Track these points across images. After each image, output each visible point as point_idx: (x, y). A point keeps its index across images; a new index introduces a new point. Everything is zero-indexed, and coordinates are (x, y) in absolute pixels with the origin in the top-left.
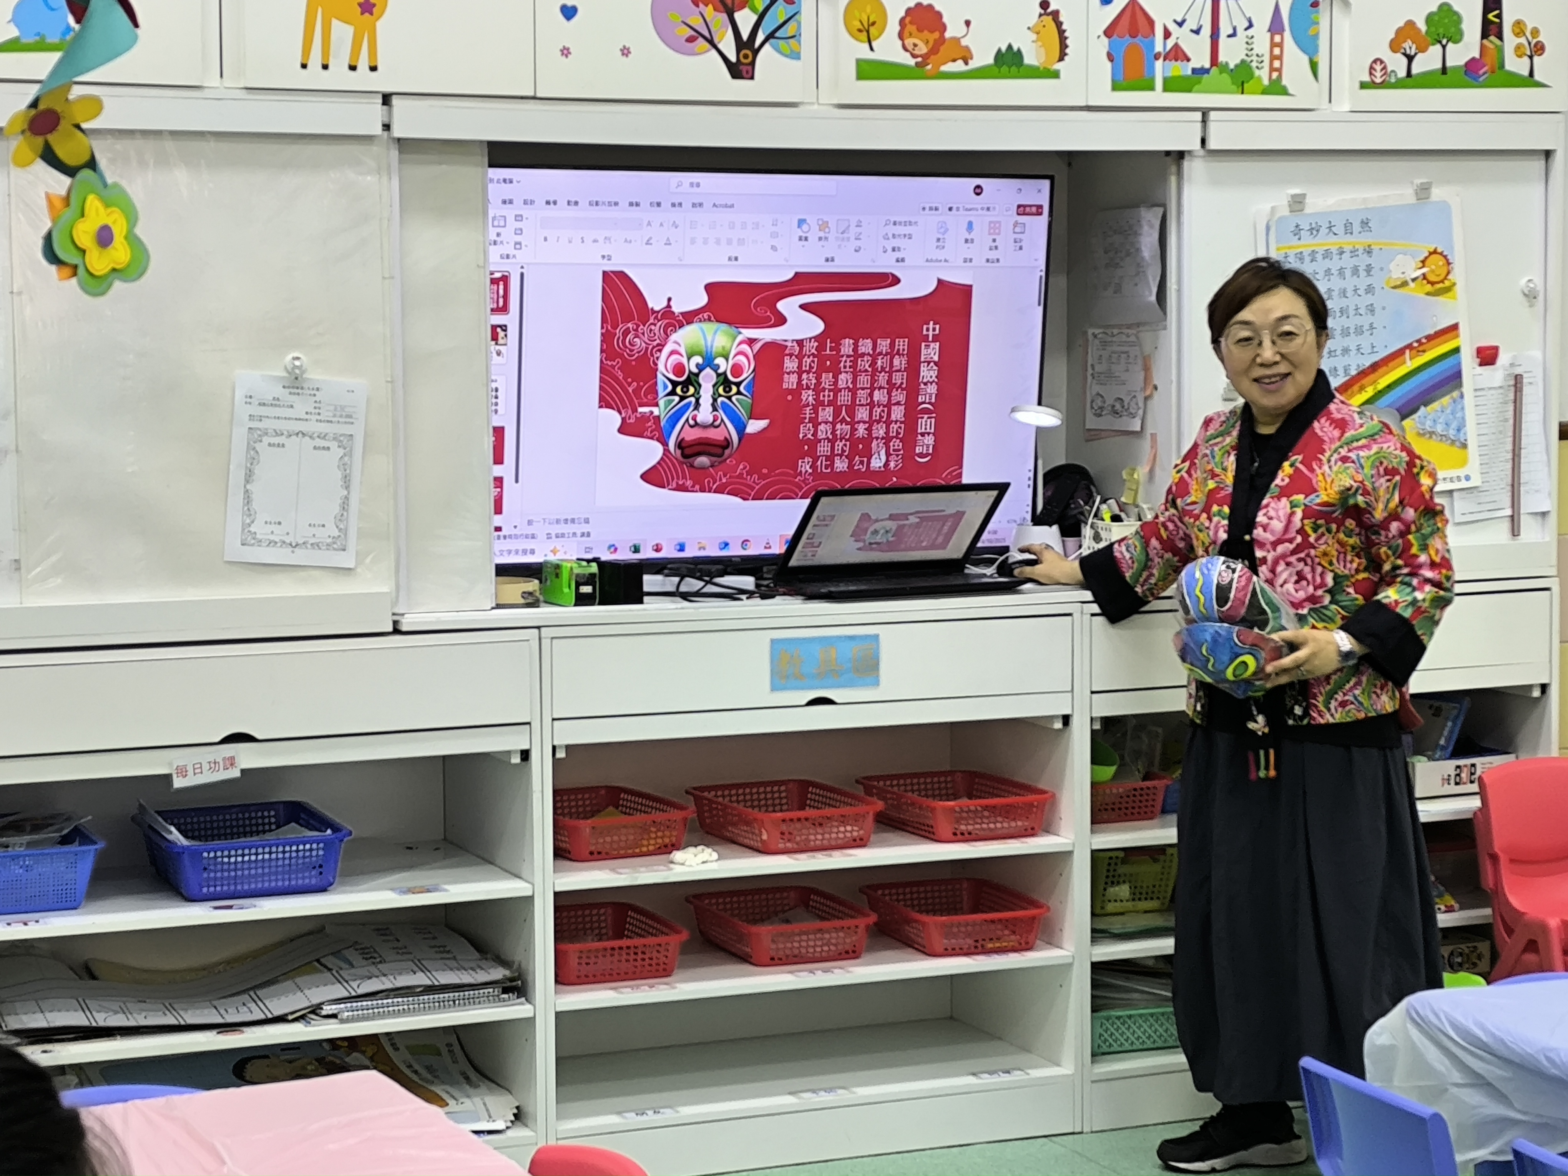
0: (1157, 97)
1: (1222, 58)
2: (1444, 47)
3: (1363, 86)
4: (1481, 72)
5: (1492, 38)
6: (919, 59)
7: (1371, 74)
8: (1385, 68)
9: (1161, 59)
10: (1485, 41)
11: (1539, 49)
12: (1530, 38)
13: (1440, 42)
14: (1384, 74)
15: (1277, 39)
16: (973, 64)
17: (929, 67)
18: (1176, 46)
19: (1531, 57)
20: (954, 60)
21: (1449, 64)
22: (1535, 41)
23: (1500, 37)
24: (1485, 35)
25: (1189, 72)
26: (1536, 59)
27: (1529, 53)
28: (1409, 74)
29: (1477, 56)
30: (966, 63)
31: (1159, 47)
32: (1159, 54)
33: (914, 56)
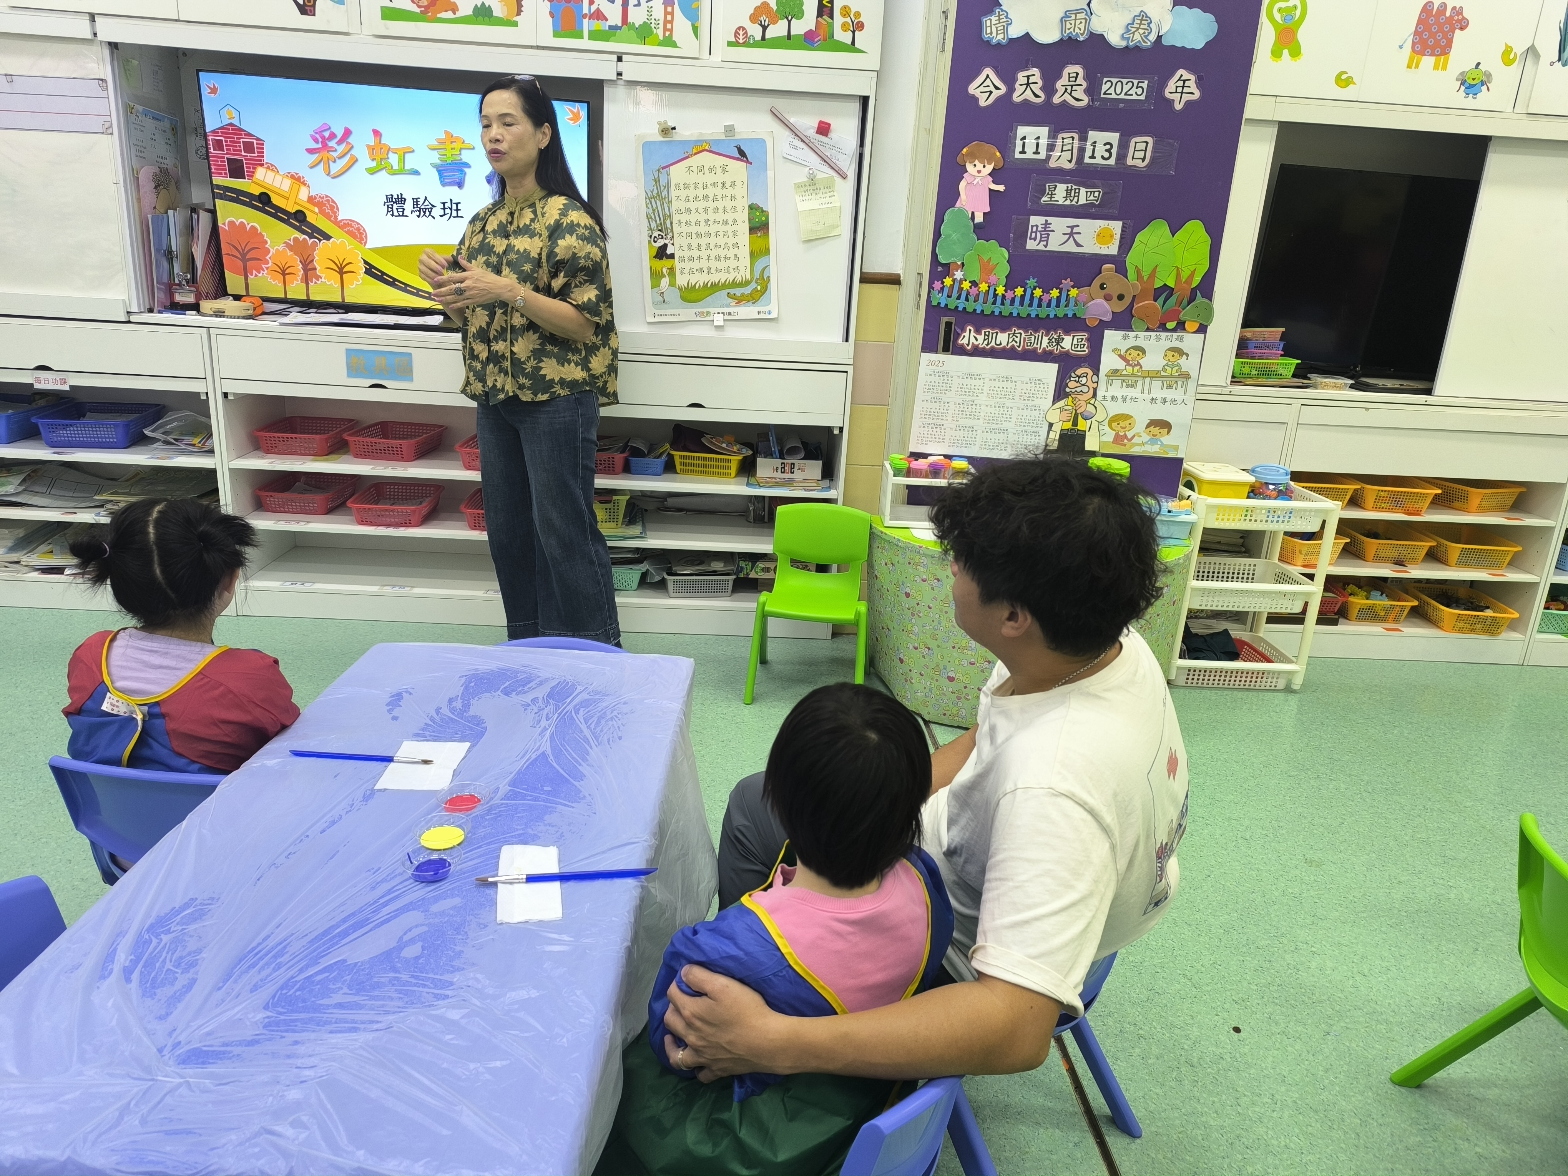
0: (585, 43)
1: (630, 20)
2: (789, 22)
3: (730, 44)
4: (816, 40)
5: (825, 17)
6: (423, 9)
7: (735, 36)
8: (746, 33)
9: (587, 19)
10: (819, 19)
11: (860, 26)
12: (853, 19)
13: (787, 18)
14: (746, 37)
15: (669, 9)
16: (459, 14)
17: (430, 14)
18: (598, 10)
19: (853, 32)
20: (446, 11)
21: (792, 33)
22: (856, 21)
23: (832, 17)
24: (820, 14)
25: (607, 29)
26: (857, 33)
27: (852, 29)
28: (763, 38)
29: (814, 29)
30: (454, 14)
31: (586, 10)
32: (586, 14)
33: (419, 7)
